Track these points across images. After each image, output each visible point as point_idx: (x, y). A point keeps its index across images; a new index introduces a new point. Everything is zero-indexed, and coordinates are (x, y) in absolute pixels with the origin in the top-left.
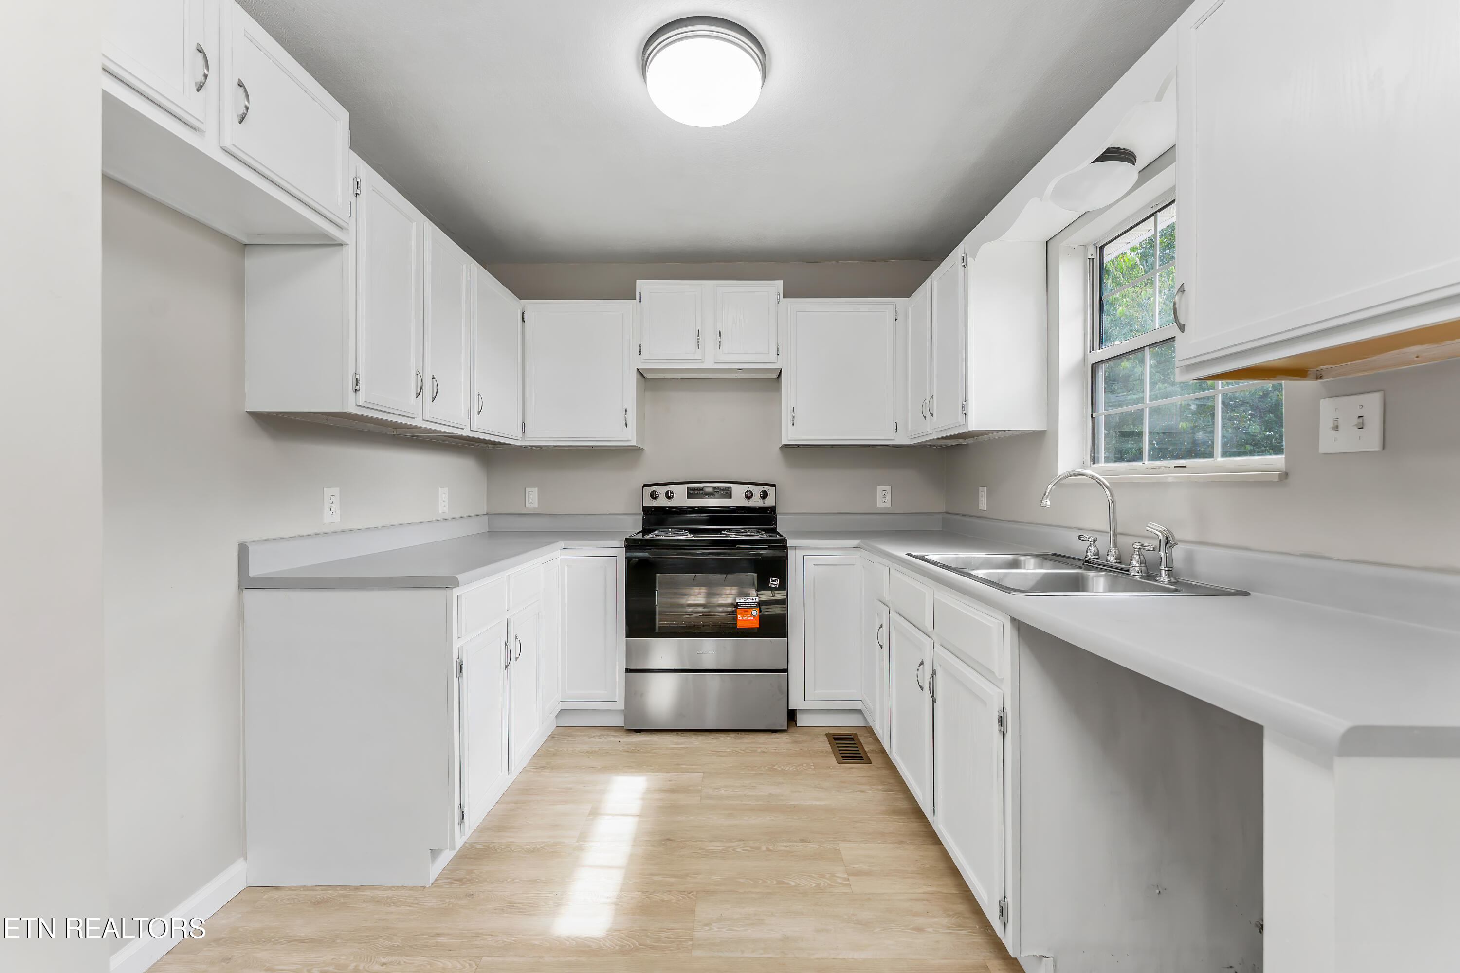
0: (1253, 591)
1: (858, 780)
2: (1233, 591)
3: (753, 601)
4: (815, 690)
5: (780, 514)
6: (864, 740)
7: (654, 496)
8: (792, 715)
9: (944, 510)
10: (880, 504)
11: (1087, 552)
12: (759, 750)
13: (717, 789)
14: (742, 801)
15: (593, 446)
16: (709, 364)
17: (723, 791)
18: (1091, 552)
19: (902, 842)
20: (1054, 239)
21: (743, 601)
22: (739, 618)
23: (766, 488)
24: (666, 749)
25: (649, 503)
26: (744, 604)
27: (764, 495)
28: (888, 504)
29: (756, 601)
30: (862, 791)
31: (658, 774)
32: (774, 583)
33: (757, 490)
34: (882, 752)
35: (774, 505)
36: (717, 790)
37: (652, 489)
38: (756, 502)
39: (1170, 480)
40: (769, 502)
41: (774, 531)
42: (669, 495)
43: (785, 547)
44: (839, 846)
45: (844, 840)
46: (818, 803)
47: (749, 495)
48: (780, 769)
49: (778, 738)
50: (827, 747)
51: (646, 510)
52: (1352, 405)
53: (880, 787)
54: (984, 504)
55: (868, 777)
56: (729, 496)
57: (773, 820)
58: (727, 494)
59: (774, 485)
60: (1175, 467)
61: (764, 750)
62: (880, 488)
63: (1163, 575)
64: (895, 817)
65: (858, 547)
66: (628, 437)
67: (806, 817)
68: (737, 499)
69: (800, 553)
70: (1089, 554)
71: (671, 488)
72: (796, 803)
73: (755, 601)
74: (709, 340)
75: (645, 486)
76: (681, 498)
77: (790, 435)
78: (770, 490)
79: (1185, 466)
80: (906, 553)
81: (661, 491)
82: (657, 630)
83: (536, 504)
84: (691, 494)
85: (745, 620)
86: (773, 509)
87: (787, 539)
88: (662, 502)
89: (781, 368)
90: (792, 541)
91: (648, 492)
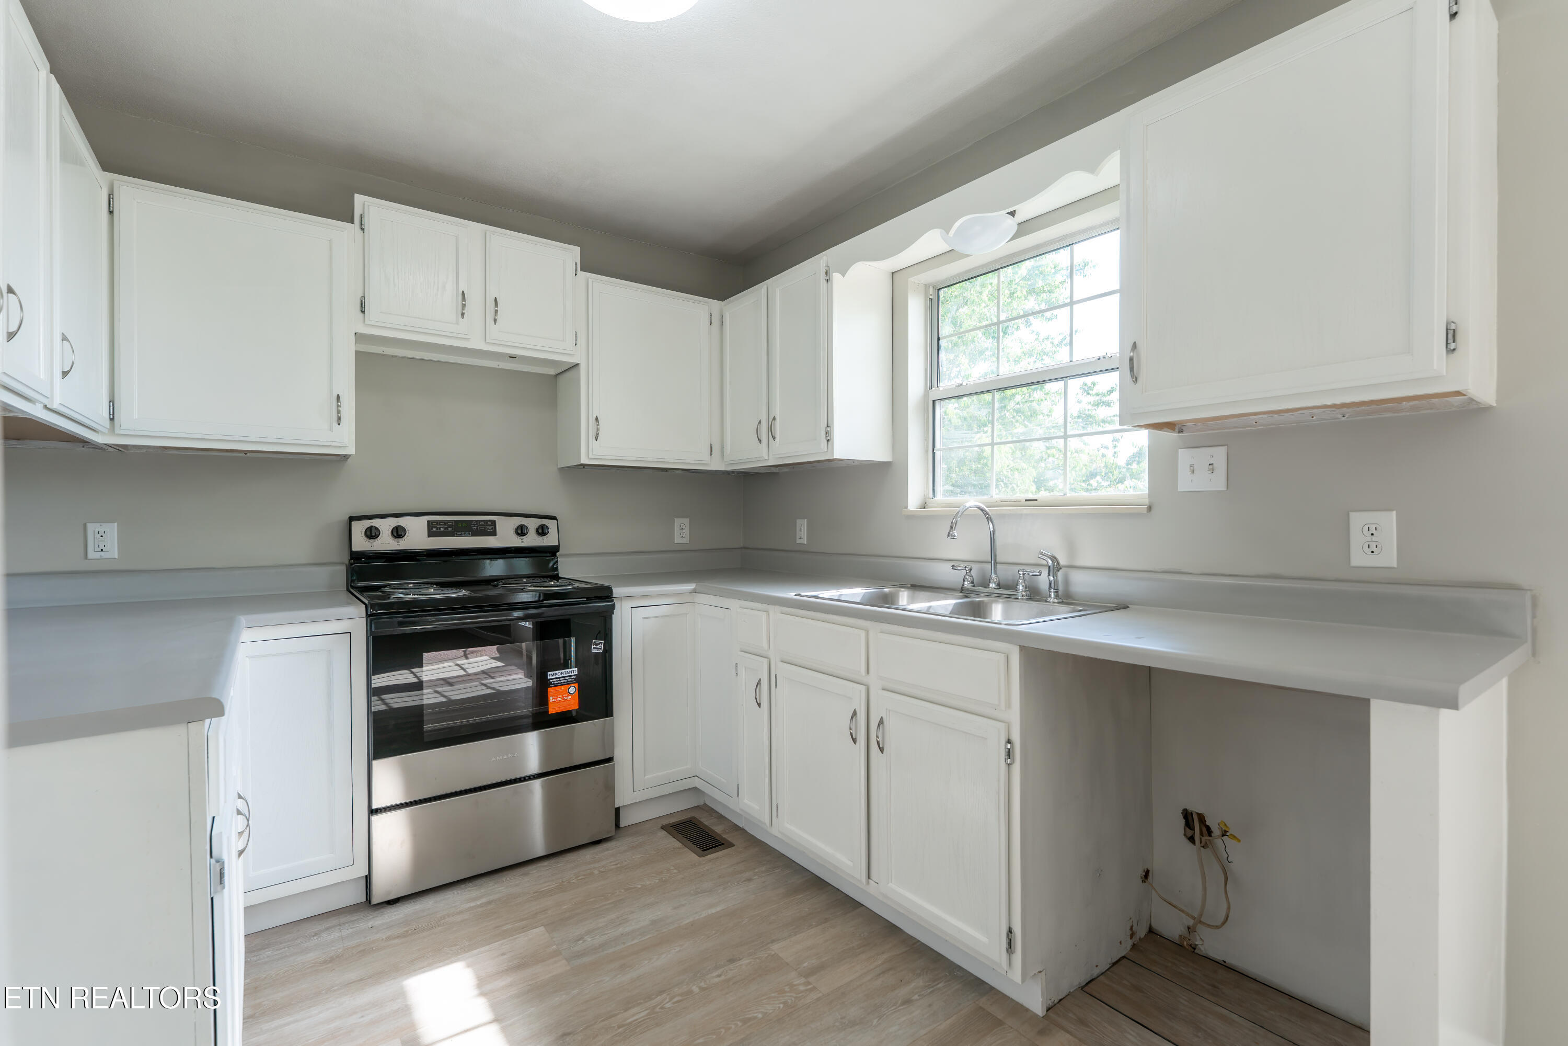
0: (1131, 604)
1: (735, 869)
2: (1115, 605)
3: (570, 674)
4: (645, 776)
5: (562, 555)
6: (707, 821)
7: (372, 534)
8: (618, 815)
9: (742, 545)
10: (678, 540)
11: (964, 581)
12: (596, 872)
13: (579, 940)
14: (624, 943)
15: (245, 452)
16: (477, 343)
17: (590, 940)
18: (968, 581)
19: (826, 920)
20: (901, 271)
21: (557, 676)
22: (551, 701)
23: (545, 522)
24: (461, 912)
25: (361, 543)
26: (557, 680)
27: (542, 531)
28: (686, 540)
29: (575, 674)
30: (750, 880)
31: (475, 952)
32: (598, 647)
33: (532, 524)
34: (736, 828)
35: (557, 544)
36: (581, 942)
37: (368, 523)
38: (531, 540)
39: (1025, 512)
40: (550, 540)
41: (572, 579)
42: (398, 533)
43: (611, 599)
44: (772, 950)
45: (773, 941)
46: (713, 911)
47: (521, 531)
48: (640, 886)
49: (608, 850)
50: (672, 843)
51: (356, 557)
52: (1203, 456)
53: (763, 869)
54: (802, 535)
55: (742, 862)
56: (494, 533)
57: (679, 951)
58: (489, 529)
59: (554, 518)
60: (1026, 500)
61: (602, 869)
62: (677, 522)
63: (1053, 596)
64: (800, 896)
65: (694, 591)
66: (338, 441)
67: (714, 932)
68: (505, 537)
69: (625, 605)
70: (966, 583)
71: (402, 522)
72: (691, 919)
73: (573, 674)
74: (476, 306)
75: (352, 519)
76: (417, 537)
77: (593, 453)
78: (551, 524)
79: (1036, 500)
80: (795, 594)
81: (386, 526)
82: (426, 740)
83: (113, 552)
84: (434, 530)
85: (559, 702)
86: (553, 551)
87: (609, 589)
88: (385, 543)
89: (577, 365)
90: (617, 591)
91: (359, 528)
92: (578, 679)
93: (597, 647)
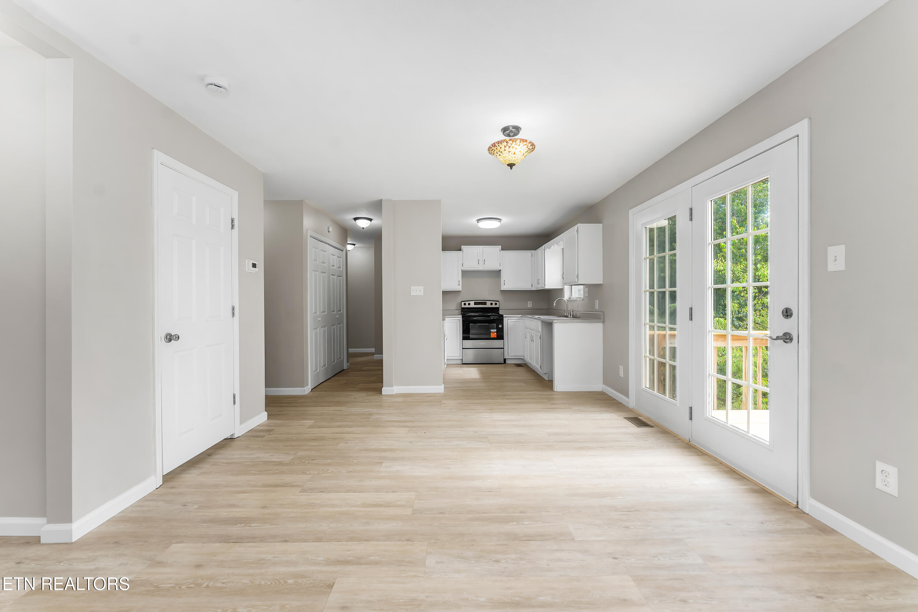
4: (511, 354)
6: (524, 364)
7: (465, 304)
8: (505, 360)
9: (547, 308)
10: (529, 306)
12: (496, 369)
15: (452, 291)
16: (481, 269)
23: (496, 302)
25: (463, 306)
26: (493, 331)
27: (496, 304)
28: (531, 306)
33: (494, 303)
38: (494, 306)
40: (497, 306)
41: (499, 313)
42: (469, 304)
43: (503, 317)
47: (492, 304)
49: (501, 366)
50: (515, 368)
51: (463, 308)
58: (485, 304)
59: (498, 301)
61: (498, 369)
62: (529, 302)
66: (459, 288)
68: (488, 305)
69: (507, 318)
71: (465, 302)
74: (481, 262)
76: (472, 305)
77: (504, 288)
81: (467, 303)
82: (471, 338)
84: (475, 304)
85: (492, 336)
86: (498, 308)
87: (503, 315)
88: (467, 306)
89: (501, 270)
90: (504, 316)
91: (463, 303)
92: (496, 332)
93: (500, 326)
